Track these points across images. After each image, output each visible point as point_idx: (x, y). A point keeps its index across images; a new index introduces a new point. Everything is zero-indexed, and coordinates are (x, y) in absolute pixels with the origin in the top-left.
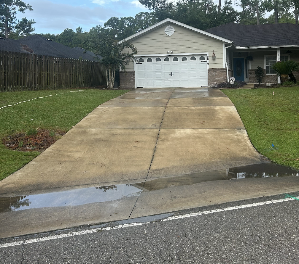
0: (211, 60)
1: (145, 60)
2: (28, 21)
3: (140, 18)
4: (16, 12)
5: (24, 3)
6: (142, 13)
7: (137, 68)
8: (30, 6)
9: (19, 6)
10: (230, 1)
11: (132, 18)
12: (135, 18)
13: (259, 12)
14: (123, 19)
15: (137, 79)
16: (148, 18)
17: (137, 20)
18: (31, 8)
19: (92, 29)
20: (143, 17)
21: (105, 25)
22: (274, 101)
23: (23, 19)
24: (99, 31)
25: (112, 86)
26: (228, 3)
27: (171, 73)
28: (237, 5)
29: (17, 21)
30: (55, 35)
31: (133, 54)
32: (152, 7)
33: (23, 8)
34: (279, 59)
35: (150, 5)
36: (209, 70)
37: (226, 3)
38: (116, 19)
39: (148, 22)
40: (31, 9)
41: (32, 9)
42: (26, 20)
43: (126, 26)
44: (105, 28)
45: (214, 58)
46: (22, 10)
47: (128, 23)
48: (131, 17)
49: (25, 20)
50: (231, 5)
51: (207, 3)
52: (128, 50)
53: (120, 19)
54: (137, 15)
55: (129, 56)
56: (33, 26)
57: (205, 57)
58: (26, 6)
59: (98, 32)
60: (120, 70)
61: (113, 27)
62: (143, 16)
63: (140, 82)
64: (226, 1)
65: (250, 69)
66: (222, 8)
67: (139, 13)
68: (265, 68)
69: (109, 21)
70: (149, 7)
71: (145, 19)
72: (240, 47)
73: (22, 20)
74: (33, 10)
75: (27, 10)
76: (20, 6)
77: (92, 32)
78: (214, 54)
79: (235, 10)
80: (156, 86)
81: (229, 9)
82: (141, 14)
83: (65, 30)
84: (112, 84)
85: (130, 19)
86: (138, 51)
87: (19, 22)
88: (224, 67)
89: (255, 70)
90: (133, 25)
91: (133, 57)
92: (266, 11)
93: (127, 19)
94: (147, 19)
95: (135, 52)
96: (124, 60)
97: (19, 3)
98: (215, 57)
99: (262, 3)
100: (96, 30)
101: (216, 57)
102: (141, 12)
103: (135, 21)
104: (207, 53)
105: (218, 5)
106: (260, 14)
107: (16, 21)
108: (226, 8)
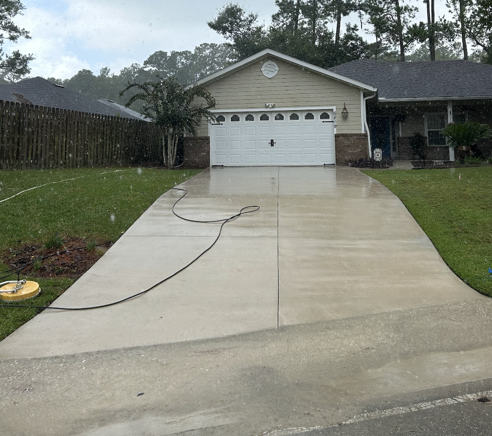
0: (341, 119)
1: (228, 119)
2: (23, 56)
3: (203, 53)
4: (2, 41)
5: (16, 26)
6: (206, 44)
7: (213, 131)
8: (27, 32)
9: (8, 32)
10: (356, 26)
11: (190, 52)
12: (194, 53)
13: (404, 43)
14: (175, 54)
15: (213, 151)
16: (216, 53)
17: (197, 56)
18: (28, 35)
19: (125, 70)
20: (208, 52)
21: (146, 63)
22: (464, 190)
23: (14, 53)
24: (135, 73)
25: (171, 162)
26: (352, 29)
27: (272, 141)
28: (367, 31)
29: (5, 55)
30: (63, 80)
31: (208, 108)
32: (228, 34)
33: (15, 34)
34: (450, 120)
35: (224, 30)
36: (337, 136)
37: (349, 29)
38: (162, 54)
39: (216, 59)
40: (27, 37)
41: (30, 36)
42: (19, 55)
43: (179, 66)
44: (145, 69)
45: (345, 116)
46: (13, 38)
47: (182, 61)
48: (187, 51)
49: (17, 55)
50: (357, 33)
51: (316, 28)
52: (200, 102)
53: (169, 54)
54: (197, 48)
55: (202, 112)
56: (30, 64)
57: (329, 113)
58: (20, 32)
59: (133, 76)
60: (185, 136)
61: (158, 66)
62: (208, 49)
63: (217, 156)
64: (349, 26)
65: (401, 136)
66: (342, 36)
67: (201, 45)
68: (426, 135)
69: (151, 57)
70: (224, 33)
71: (210, 55)
72: (384, 99)
73: (12, 55)
74: (31, 38)
75: (22, 38)
76: (10, 32)
77: (124, 75)
78: (345, 109)
79: (364, 40)
80: (246, 162)
81: (353, 39)
82: (203, 46)
83: (79, 72)
84: (172, 158)
85: (186, 54)
86: (217, 102)
87: (7, 57)
88: (363, 132)
89: (409, 138)
90: (191, 64)
91: (209, 113)
92: (415, 42)
93: (180, 54)
94: (214, 55)
95: (212, 105)
96: (193, 118)
97: (9, 27)
98: (347, 115)
99: (408, 29)
100: (130, 71)
101: (350, 115)
102: (204, 44)
103: (194, 57)
104: (334, 108)
105: (335, 32)
106: (406, 46)
107: (2, 55)
108: (349, 37)
